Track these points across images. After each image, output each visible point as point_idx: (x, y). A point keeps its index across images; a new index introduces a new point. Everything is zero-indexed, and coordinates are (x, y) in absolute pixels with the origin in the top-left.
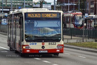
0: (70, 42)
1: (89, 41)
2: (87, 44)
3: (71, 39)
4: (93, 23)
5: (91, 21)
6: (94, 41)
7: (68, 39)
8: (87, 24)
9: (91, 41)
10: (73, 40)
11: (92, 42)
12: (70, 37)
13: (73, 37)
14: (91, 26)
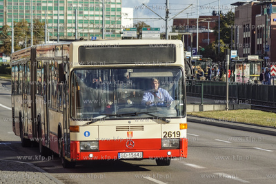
1: (239, 107)
4: (247, 70)
6: (250, 108)
9: (242, 108)
14: (243, 77)
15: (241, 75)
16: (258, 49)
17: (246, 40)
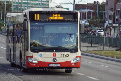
0: (90, 50)
1: (110, 49)
2: (108, 53)
3: (91, 46)
4: (113, 31)
5: (111, 29)
6: (115, 50)
7: (88, 47)
8: (107, 32)
9: (111, 50)
10: (93, 48)
11: (113, 50)
12: (90, 45)
13: (93, 45)
14: (110, 34)
15: (109, 33)
16: (116, 21)
17: (111, 16)
